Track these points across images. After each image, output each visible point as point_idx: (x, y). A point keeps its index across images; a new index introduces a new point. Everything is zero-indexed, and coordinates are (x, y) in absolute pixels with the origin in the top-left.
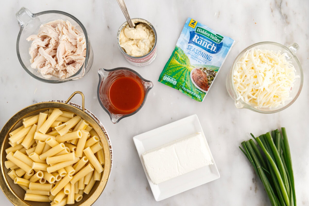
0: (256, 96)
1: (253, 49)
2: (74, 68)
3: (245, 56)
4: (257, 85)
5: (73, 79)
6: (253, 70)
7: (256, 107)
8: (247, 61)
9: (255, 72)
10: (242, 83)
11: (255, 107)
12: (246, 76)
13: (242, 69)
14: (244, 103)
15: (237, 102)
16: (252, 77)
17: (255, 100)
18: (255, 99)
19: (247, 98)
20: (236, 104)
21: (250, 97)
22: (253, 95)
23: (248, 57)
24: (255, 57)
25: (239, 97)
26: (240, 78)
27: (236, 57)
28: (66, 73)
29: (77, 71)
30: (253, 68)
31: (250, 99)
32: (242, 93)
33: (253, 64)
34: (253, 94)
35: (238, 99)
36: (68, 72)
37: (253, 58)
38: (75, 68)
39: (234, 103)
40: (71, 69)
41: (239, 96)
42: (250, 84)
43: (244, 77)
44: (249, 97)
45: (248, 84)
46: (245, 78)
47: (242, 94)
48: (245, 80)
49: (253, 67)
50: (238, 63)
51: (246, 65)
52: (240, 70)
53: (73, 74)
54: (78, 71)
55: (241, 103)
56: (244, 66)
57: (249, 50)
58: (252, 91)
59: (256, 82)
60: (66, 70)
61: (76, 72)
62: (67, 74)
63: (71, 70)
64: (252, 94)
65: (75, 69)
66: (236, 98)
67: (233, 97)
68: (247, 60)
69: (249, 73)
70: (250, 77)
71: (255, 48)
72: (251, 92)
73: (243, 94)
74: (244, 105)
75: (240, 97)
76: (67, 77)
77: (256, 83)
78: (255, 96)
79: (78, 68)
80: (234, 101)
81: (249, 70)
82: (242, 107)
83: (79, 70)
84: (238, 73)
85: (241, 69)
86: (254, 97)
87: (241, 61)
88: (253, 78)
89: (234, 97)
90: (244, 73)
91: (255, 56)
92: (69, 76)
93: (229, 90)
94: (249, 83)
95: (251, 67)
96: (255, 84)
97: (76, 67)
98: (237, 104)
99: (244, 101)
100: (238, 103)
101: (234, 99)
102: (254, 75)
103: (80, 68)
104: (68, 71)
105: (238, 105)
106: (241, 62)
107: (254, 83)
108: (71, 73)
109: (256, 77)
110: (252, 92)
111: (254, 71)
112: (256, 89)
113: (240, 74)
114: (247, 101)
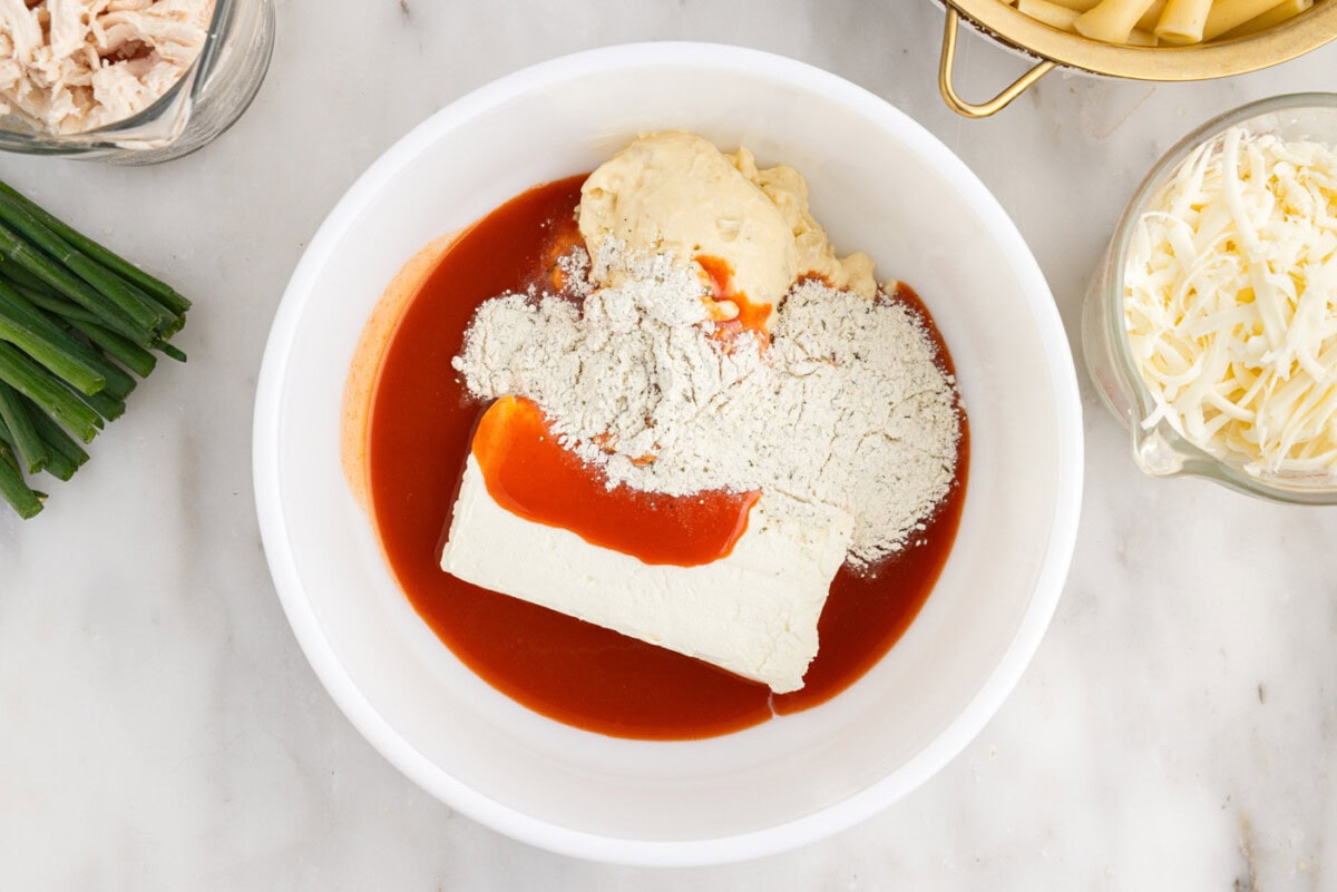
0: (1252, 407)
1: (1234, 135)
2: (137, 86)
3: (1192, 177)
4: (1253, 340)
5: (119, 144)
6: (1233, 259)
7: (1253, 470)
8: (1197, 208)
9: (1245, 269)
10: (1172, 331)
11: (1246, 468)
12: (1193, 292)
13: (1172, 254)
14: (1182, 445)
15: (1143, 435)
16: (1229, 299)
17: (1243, 432)
18: (1247, 425)
19: (1203, 419)
20: (1139, 450)
21: (1218, 412)
22: (1235, 403)
23: (1204, 182)
24: (1244, 185)
25: (1158, 408)
26: (1160, 302)
27: (1141, 179)
28: (87, 104)
29: (148, 105)
30: (1230, 246)
31: (1218, 422)
32: (1171, 392)
33: (1233, 222)
34: (1236, 396)
35: (1149, 423)
36: (99, 103)
37: (1237, 187)
38: (143, 83)
39: (1130, 447)
40: (121, 89)
41: (1155, 405)
42: (1214, 334)
43: (1181, 301)
44: (1210, 413)
45: (1206, 337)
46: (1186, 302)
47: (1172, 397)
48: (1188, 315)
49: (1235, 242)
50: (1146, 220)
51: (1196, 231)
52: (1162, 258)
53: (125, 114)
54: (152, 102)
55: (1166, 446)
56: (1182, 234)
57: (1213, 142)
58: (1230, 374)
59: (1248, 328)
60: (89, 89)
61: (140, 107)
62: (94, 111)
63: (121, 91)
64: (1228, 393)
65: (139, 92)
66: (1143, 415)
67: (1123, 413)
68: (1199, 199)
69: (1209, 277)
70: (1218, 298)
71: (1247, 134)
72: (1224, 380)
73: (1178, 395)
74: (1184, 457)
75: (1163, 410)
76: (92, 125)
77: (1251, 332)
78: (1246, 408)
79: (159, 90)
80: (1128, 435)
81: (1211, 256)
82: (1176, 466)
83: (158, 97)
84: (1150, 272)
85: (1166, 252)
86: (1239, 411)
87: (1166, 205)
88: (1235, 303)
89: (1130, 411)
90: (1180, 275)
91: (1246, 177)
92: (104, 123)
93: (1099, 373)
94: (1208, 332)
95: (1224, 237)
96: (1247, 339)
97: (150, 84)
98: (1143, 451)
99: (1184, 435)
100: (1150, 446)
101: (1129, 423)
102: (1241, 283)
103: (168, 86)
104: (97, 95)
105: (1148, 456)
106: (1163, 215)
107: (1236, 332)
108: (114, 108)
109: (1247, 297)
110: (1230, 386)
111: (1240, 263)
112: (1250, 365)
113: (1159, 279)
114: (1202, 435)
